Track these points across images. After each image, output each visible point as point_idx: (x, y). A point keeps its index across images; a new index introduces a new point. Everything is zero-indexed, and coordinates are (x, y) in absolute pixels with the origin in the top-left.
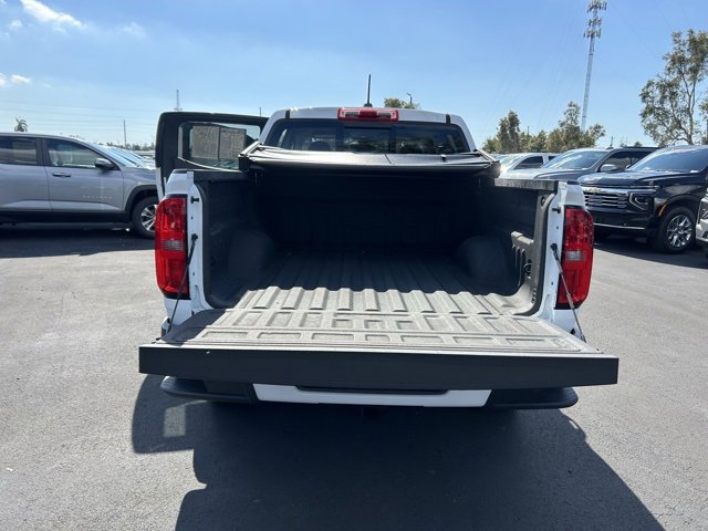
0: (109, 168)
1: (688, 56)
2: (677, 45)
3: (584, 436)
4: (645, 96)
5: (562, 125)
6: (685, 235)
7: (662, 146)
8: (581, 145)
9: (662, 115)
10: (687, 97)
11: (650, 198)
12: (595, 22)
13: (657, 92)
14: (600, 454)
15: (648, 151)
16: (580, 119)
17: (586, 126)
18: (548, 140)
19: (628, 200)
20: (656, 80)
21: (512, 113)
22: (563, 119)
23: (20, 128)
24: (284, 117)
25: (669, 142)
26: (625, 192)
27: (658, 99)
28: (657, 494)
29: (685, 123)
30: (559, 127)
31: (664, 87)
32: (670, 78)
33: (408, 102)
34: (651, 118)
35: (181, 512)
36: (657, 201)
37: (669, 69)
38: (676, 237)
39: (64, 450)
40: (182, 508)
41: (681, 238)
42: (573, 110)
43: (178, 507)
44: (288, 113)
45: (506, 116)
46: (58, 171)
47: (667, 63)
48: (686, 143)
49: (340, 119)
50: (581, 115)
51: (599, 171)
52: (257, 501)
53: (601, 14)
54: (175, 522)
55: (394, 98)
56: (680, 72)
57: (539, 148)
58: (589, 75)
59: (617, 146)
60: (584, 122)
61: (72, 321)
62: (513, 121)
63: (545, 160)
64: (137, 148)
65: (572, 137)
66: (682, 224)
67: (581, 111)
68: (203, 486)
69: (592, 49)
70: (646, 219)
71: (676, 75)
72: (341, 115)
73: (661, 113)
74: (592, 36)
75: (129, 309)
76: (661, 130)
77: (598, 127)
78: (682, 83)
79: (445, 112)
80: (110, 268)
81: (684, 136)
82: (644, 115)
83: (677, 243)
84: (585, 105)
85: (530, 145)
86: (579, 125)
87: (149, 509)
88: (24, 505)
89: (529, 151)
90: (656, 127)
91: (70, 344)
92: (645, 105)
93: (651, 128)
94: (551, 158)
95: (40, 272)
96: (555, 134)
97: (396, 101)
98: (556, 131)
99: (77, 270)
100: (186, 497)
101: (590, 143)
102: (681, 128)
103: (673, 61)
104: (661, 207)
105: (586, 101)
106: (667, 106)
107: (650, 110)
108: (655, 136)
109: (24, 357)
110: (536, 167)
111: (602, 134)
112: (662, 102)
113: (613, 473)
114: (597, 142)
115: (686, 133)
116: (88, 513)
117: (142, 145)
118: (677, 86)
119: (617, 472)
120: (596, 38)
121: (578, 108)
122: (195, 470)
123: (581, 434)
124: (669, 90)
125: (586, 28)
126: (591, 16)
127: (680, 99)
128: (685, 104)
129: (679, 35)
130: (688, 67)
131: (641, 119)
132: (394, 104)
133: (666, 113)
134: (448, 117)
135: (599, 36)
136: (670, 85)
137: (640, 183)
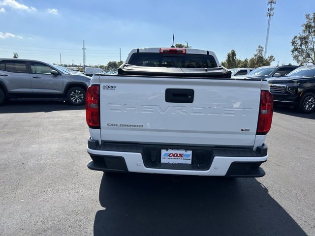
0: (57, 74)
1: (313, 25)
2: (308, 20)
3: (267, 191)
4: (293, 43)
5: (255, 56)
6: (312, 105)
7: (301, 65)
8: (264, 65)
9: (301, 52)
10: (313, 43)
11: (296, 88)
12: (271, 9)
13: (299, 41)
14: (274, 198)
15: (294, 68)
16: (263, 53)
17: (266, 56)
18: (249, 63)
19: (286, 89)
20: (298, 36)
21: (233, 50)
22: (256, 53)
23: (15, 57)
24: (136, 52)
25: (304, 64)
26: (285, 85)
27: (299, 44)
28: (299, 216)
29: (311, 55)
30: (254, 57)
31: (301, 39)
32: (305, 35)
33: (186, 45)
34: (296, 53)
35: (95, 219)
36: (299, 90)
37: (304, 31)
38: (307, 106)
39: (45, 193)
40: (96, 217)
41: (310, 106)
42: (260, 49)
43: (94, 217)
44: (138, 50)
45: (230, 52)
46: (35, 76)
47: (304, 28)
48: (312, 64)
49: (161, 53)
50: (264, 51)
51: (273, 76)
52: (127, 215)
53: (273, 5)
54: (93, 223)
55: (180, 44)
56: (309, 32)
57: (245, 66)
58: (268, 33)
59: (280, 65)
60: (265, 54)
61: (44, 140)
62: (233, 54)
63: (248, 71)
64: (66, 66)
65: (260, 61)
66: (310, 100)
67: (264, 49)
68: (104, 209)
69: (269, 21)
70: (294, 98)
71: (307, 33)
72: (161, 51)
73: (300, 50)
74: (270, 16)
75: (68, 135)
76: (300, 58)
77: (272, 57)
78: (310, 37)
79: (206, 50)
80: (58, 118)
81: (311, 61)
82: (293, 52)
83: (308, 108)
84: (266, 47)
85: (241, 65)
86: (263, 56)
87: (82, 217)
88: (30, 215)
89: (240, 67)
90: (298, 57)
91: (44, 149)
92: (293, 47)
93: (296, 57)
94: (251, 71)
95: (28, 119)
96: (252, 60)
97: (181, 45)
98: (253, 59)
99: (44, 118)
100: (97, 213)
101: (268, 64)
102: (309, 57)
103: (306, 27)
104: (301, 92)
105: (266, 45)
106: (304, 47)
107: (296, 49)
108: (298, 61)
109: (25, 154)
110: (244, 74)
111: (274, 60)
112: (301, 45)
113: (280, 207)
114: (271, 64)
115: (312, 59)
116: (56, 218)
117: (68, 65)
118: (308, 38)
119: (282, 206)
120: (271, 17)
121: (263, 48)
122: (100, 202)
123: (266, 190)
124: (304, 40)
125: (267, 12)
126: (269, 7)
127: (309, 44)
128: (312, 46)
129: (309, 15)
130: (313, 30)
131: (291, 53)
132: (180, 46)
133: (303, 50)
134: (208, 52)
135: (273, 16)
136: (305, 38)
137: (291, 82)
